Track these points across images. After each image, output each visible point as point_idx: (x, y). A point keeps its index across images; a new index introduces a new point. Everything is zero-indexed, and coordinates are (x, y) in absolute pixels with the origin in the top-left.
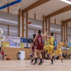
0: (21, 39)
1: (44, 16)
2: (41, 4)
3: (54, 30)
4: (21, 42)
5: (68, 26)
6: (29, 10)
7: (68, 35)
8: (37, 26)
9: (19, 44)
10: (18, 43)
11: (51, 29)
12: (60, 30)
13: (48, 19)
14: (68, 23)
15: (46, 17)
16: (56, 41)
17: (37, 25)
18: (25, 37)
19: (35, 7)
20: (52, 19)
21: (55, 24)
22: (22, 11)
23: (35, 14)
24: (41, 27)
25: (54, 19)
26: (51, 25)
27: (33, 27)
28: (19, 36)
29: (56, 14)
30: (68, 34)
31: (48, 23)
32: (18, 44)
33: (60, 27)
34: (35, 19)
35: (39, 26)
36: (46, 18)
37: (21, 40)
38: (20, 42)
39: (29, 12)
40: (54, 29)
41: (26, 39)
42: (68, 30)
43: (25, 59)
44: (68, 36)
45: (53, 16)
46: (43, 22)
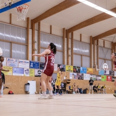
0: (30, 62)
1: (64, 29)
2: (60, 11)
3: (79, 51)
4: (30, 67)
5: (99, 44)
6: (42, 19)
9: (28, 70)
10: (25, 69)
11: (75, 49)
12: (87, 51)
13: (70, 34)
14: (99, 40)
15: (67, 30)
16: (82, 66)
18: (36, 60)
19: (50, 15)
20: (76, 34)
21: (81, 41)
22: (32, 20)
23: (51, 26)
25: (80, 34)
26: (74, 43)
28: (27, 59)
29: (82, 27)
30: (99, 56)
31: (70, 40)
32: (25, 71)
33: (88, 46)
34: (51, 33)
36: (68, 33)
37: (30, 65)
38: (29, 67)
39: (42, 22)
40: (79, 49)
41: (38, 63)
42: (99, 51)
43: (36, 93)
44: (99, 60)
45: (77, 29)
46: (63, 37)
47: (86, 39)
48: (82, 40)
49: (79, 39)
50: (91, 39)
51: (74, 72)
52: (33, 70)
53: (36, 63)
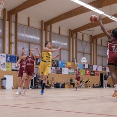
0: (7, 56)
1: (42, 21)
3: (57, 44)
4: (7, 61)
5: (78, 38)
6: (19, 11)
7: (78, 52)
8: (31, 37)
9: (4, 64)
10: (1, 63)
11: (53, 42)
12: (66, 44)
13: (48, 27)
14: (78, 33)
15: (45, 23)
16: (60, 60)
17: (32, 35)
18: (13, 53)
19: (28, 7)
20: (55, 27)
21: (59, 34)
22: (9, 12)
23: (29, 18)
24: (39, 39)
25: (58, 27)
26: (53, 35)
27: (26, 37)
28: (4, 52)
29: (61, 20)
30: (78, 50)
31: (48, 33)
32: (2, 65)
33: (67, 39)
34: (29, 26)
35: (35, 37)
36: (46, 25)
37: (7, 58)
38: (5, 61)
39: (20, 14)
40: (57, 42)
41: (15, 57)
42: (78, 44)
43: (13, 88)
45: (55, 22)
46: (41, 30)
47: (64, 32)
48: (61, 33)
49: (58, 32)
50: (69, 32)
51: (52, 66)
52: (10, 64)
53: (13, 57)
